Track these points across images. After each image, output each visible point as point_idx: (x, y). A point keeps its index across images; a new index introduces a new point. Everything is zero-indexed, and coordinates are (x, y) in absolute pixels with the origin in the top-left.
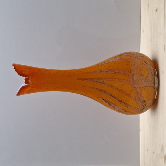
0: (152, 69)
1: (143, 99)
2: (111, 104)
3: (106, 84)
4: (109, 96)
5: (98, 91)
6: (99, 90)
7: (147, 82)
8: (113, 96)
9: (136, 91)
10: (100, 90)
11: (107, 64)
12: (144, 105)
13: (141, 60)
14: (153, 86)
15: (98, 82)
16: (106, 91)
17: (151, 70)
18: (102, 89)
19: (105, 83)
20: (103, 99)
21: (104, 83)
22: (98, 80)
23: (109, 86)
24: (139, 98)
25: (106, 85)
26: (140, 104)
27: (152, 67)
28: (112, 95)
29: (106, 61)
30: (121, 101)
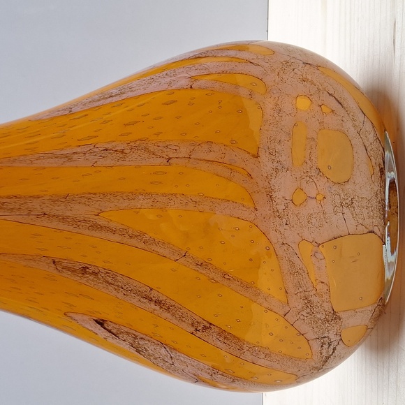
0: (371, 137)
1: (327, 306)
2: (150, 348)
3: (114, 232)
4: (135, 300)
5: (67, 273)
6: (74, 271)
7: (346, 210)
8: (158, 302)
9: (292, 264)
10: (78, 267)
11: (120, 104)
12: (333, 337)
13: (312, 83)
14: (376, 230)
15: (64, 219)
16: (115, 276)
17: (367, 144)
18: (86, 261)
19: (112, 225)
20: (101, 323)
21: (103, 223)
22: (60, 209)
23: (134, 241)
24: (308, 303)
25: (116, 237)
26: (311, 335)
27: (368, 126)
28: (154, 294)
30: (205, 328)
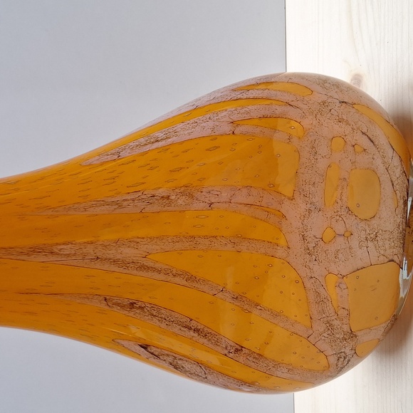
0: (398, 172)
1: (346, 328)
2: (187, 366)
3: (159, 272)
4: (176, 329)
5: (116, 308)
6: (123, 307)
7: (370, 244)
8: (197, 330)
9: (318, 294)
10: (126, 302)
11: (165, 149)
12: (348, 351)
13: (348, 124)
15: (115, 262)
16: (159, 308)
17: (394, 179)
18: (133, 297)
19: (157, 266)
20: (145, 347)
21: (150, 264)
22: (111, 253)
23: (177, 280)
24: (330, 326)
25: (162, 277)
26: (329, 352)
27: (396, 162)
28: (193, 324)
29: (160, 135)
30: (237, 350)
